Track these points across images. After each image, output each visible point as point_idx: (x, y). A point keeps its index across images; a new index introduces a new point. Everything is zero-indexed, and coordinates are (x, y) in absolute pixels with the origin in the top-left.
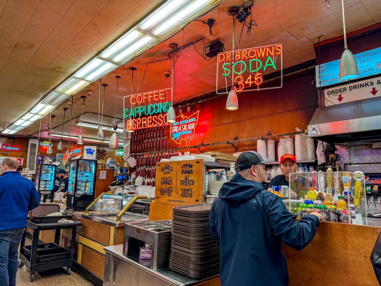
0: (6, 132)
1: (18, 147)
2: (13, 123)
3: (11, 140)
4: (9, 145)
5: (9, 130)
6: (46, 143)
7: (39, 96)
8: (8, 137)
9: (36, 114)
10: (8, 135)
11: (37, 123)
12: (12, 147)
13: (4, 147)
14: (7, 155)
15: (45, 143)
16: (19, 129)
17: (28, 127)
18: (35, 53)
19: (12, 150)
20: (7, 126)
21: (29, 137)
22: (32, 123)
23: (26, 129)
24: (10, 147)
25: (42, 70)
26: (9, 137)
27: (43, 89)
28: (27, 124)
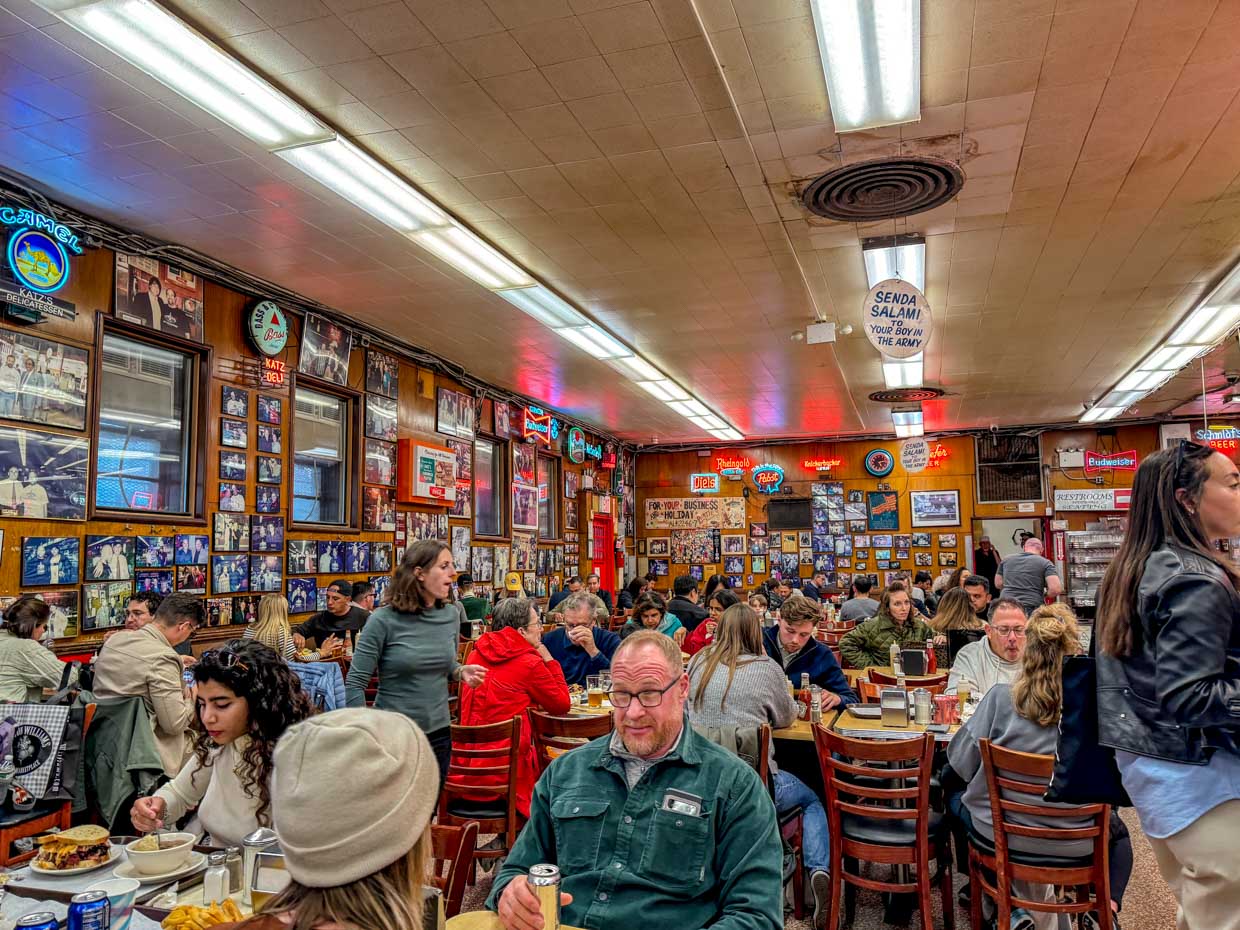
0: (1094, 415)
1: (1131, 456)
2: (1113, 387)
3: (1107, 439)
4: (1104, 452)
5: (1102, 410)
6: (1218, 431)
7: (1197, 284)
8: (1096, 429)
9: (1189, 344)
10: (1098, 423)
11: (1189, 372)
12: (1113, 458)
13: (1091, 461)
14: (1102, 484)
15: (1213, 431)
16: (1128, 400)
17: (1159, 389)
18: (1190, 165)
19: (1114, 469)
20: (1094, 399)
21: (1160, 419)
22: (1174, 373)
23: (1152, 398)
24: (1108, 459)
25: (1210, 204)
26: (1101, 430)
27: (1209, 261)
28: (1155, 381)
